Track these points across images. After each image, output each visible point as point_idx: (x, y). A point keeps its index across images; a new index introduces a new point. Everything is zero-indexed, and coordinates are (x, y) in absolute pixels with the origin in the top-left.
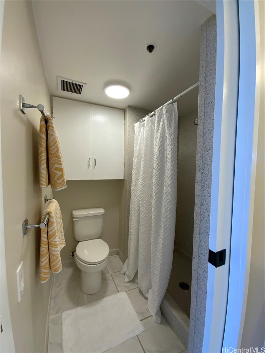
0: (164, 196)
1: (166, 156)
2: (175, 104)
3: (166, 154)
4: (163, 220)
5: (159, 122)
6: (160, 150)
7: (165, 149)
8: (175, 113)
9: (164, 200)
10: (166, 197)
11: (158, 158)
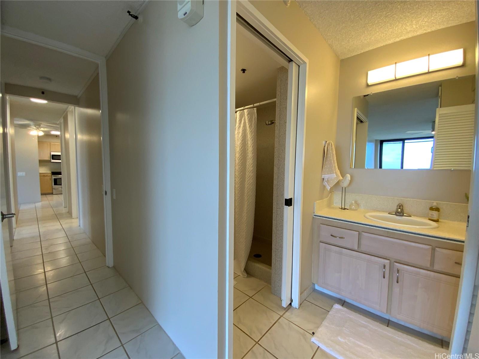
0: (247, 180)
1: (248, 149)
2: (255, 109)
3: (247, 147)
4: (246, 198)
5: (240, 120)
6: (242, 144)
7: (247, 143)
8: (255, 116)
9: (247, 183)
10: (248, 180)
11: (241, 150)
